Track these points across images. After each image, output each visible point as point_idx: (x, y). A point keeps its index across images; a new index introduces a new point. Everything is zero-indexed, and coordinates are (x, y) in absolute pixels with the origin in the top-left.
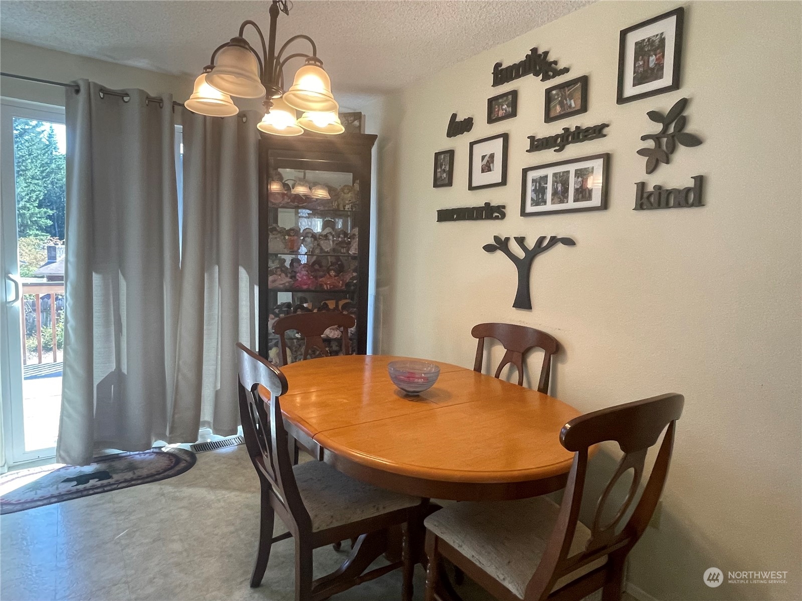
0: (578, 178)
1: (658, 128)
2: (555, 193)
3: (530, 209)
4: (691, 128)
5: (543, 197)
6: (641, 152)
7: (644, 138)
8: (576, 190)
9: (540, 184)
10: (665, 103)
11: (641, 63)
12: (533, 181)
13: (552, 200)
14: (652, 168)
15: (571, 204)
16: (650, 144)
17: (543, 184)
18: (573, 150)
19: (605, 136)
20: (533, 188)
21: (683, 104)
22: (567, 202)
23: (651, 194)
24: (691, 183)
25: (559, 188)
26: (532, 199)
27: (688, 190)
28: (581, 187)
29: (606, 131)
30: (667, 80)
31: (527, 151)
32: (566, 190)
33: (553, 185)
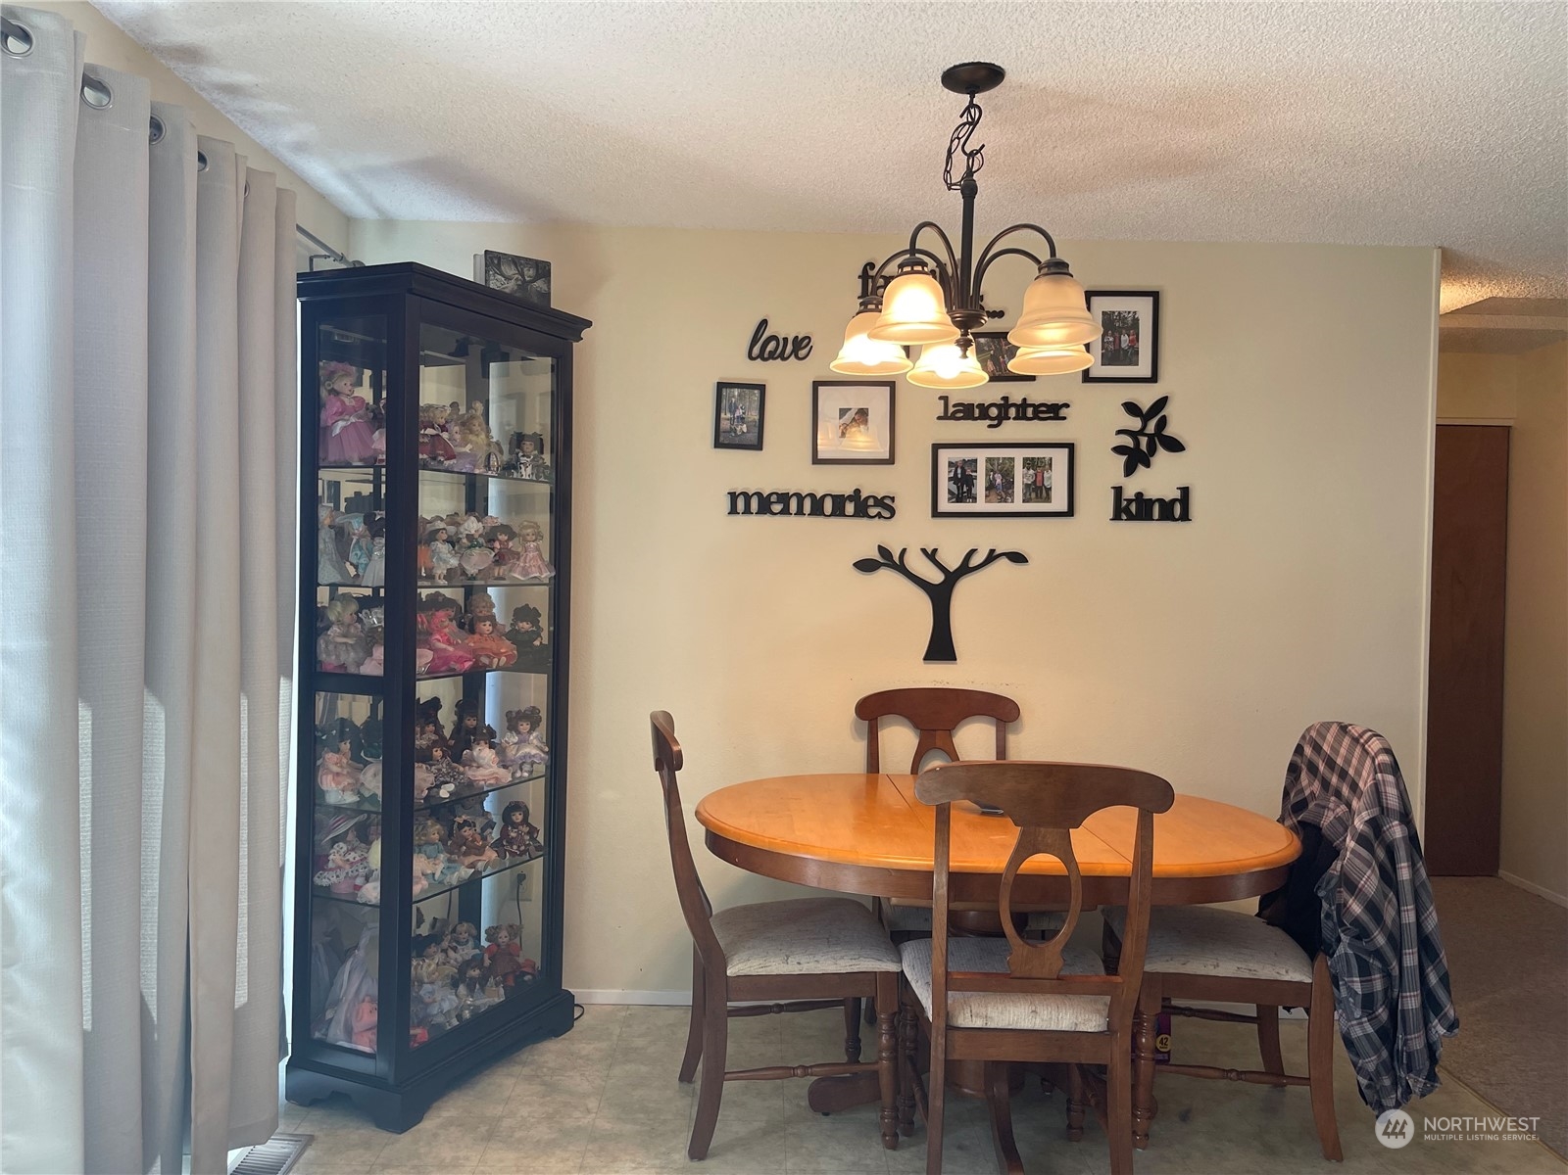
0: (1028, 469)
1: (1135, 424)
2: (990, 487)
4: (1169, 431)
5: (969, 490)
6: (1119, 450)
7: (1119, 432)
8: (1027, 486)
9: (964, 471)
10: (1146, 397)
11: (1111, 339)
12: (950, 464)
13: (986, 496)
14: (1129, 470)
15: (1018, 504)
16: (1128, 441)
17: (969, 472)
18: (1012, 430)
19: (1064, 418)
20: (952, 475)
21: (1162, 402)
22: (1012, 502)
23: (1130, 501)
24: (1177, 495)
25: (999, 481)
26: (950, 492)
27: (1174, 501)
28: (1034, 482)
29: (1063, 412)
30: (1143, 369)
31: (939, 418)
32: (1009, 485)
33: (987, 475)
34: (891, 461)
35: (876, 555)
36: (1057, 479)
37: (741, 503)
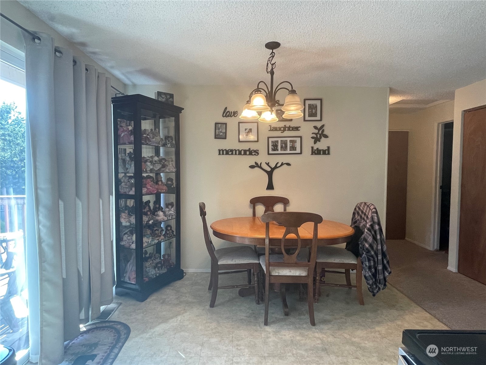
0: (291, 143)
1: (316, 131)
2: (282, 147)
3: (271, 152)
4: (325, 133)
5: (277, 148)
6: (312, 138)
7: (313, 133)
8: (290, 147)
9: (275, 143)
10: (319, 125)
11: (310, 111)
12: (272, 142)
13: (281, 149)
14: (315, 143)
15: (288, 152)
16: (315, 136)
17: (276, 144)
18: (287, 133)
19: (299, 130)
20: (272, 144)
21: (323, 126)
22: (287, 151)
23: (315, 150)
24: (327, 148)
25: (284, 146)
26: (272, 148)
27: (326, 150)
28: (292, 146)
29: (299, 129)
30: (318, 118)
31: (269, 131)
32: (286, 147)
33: (281, 144)
34: (257, 141)
35: (254, 164)
36: (298, 145)
37: (222, 152)
